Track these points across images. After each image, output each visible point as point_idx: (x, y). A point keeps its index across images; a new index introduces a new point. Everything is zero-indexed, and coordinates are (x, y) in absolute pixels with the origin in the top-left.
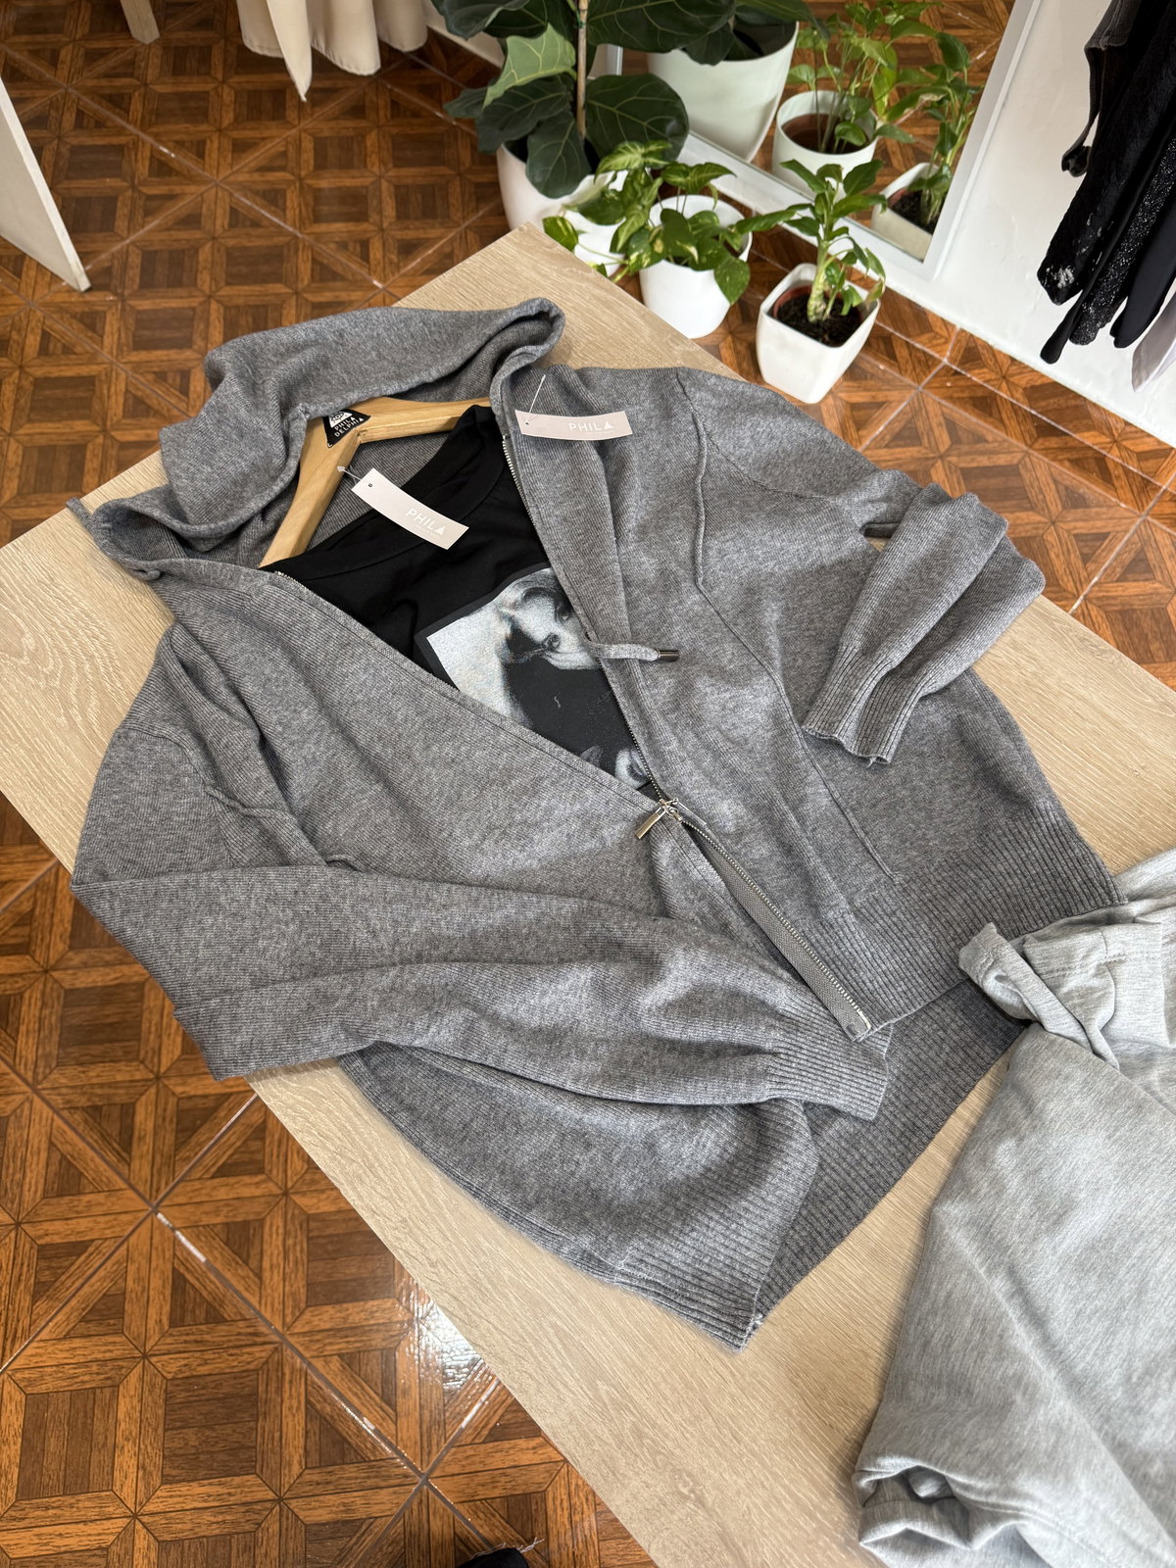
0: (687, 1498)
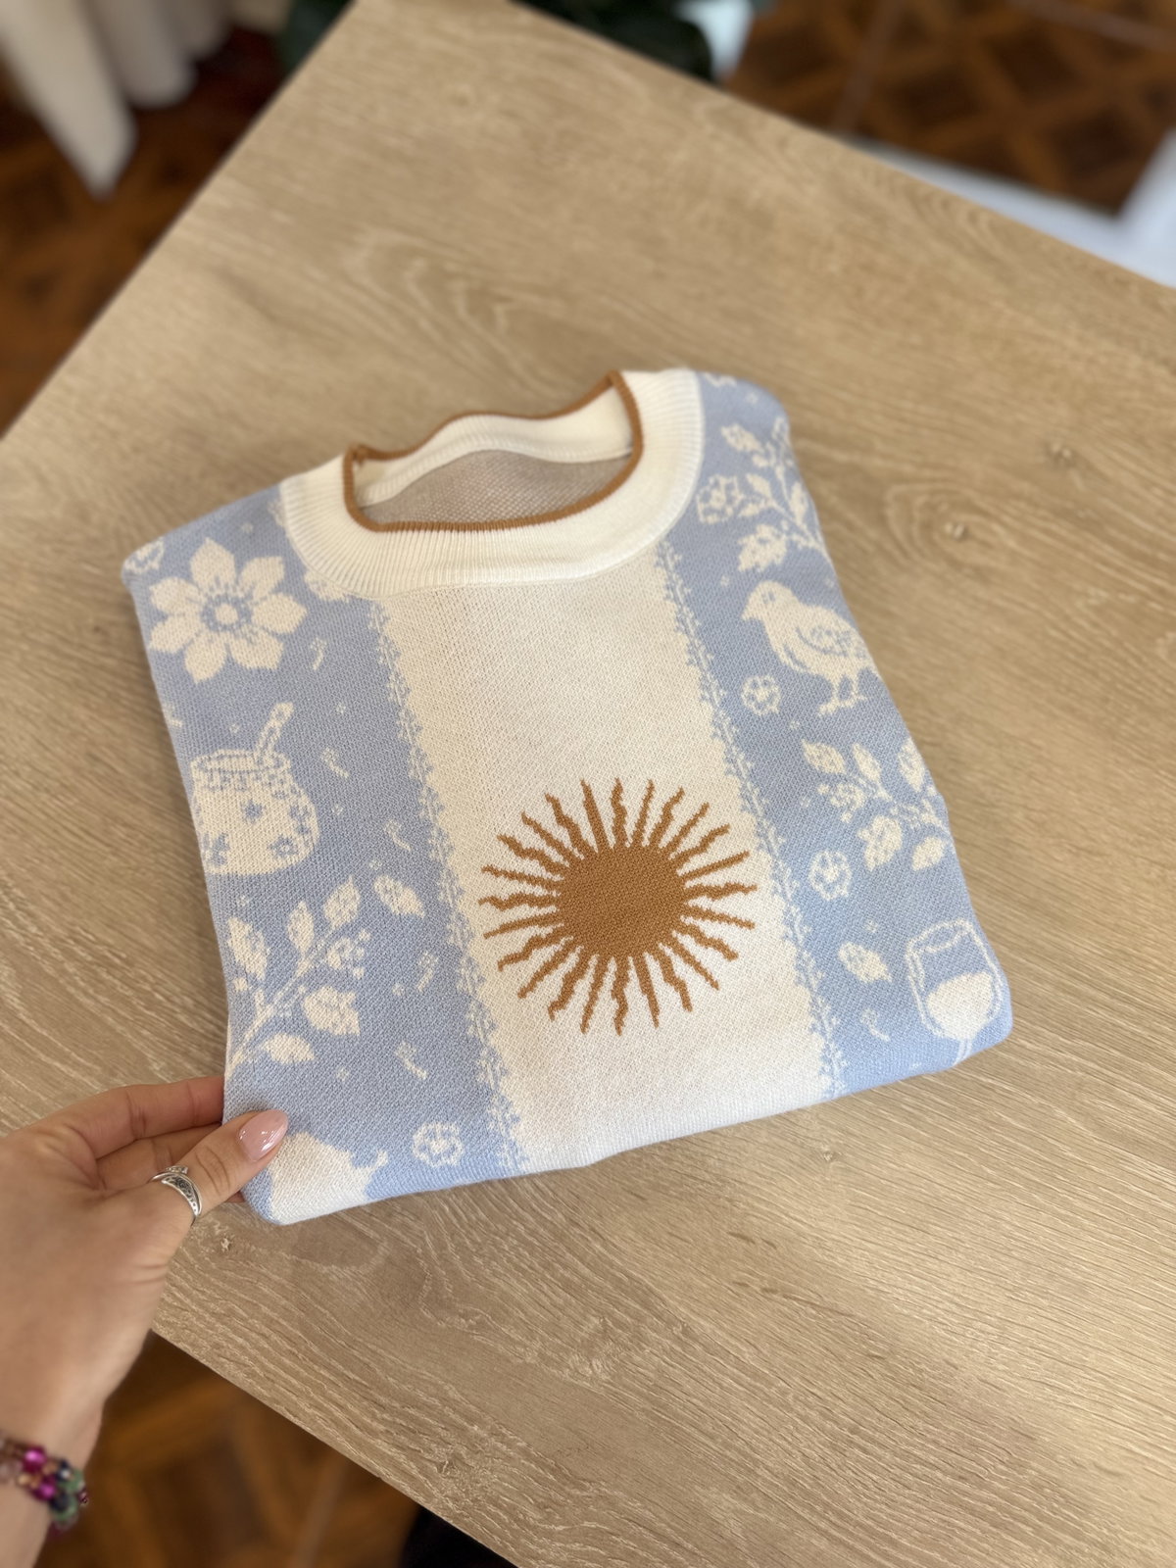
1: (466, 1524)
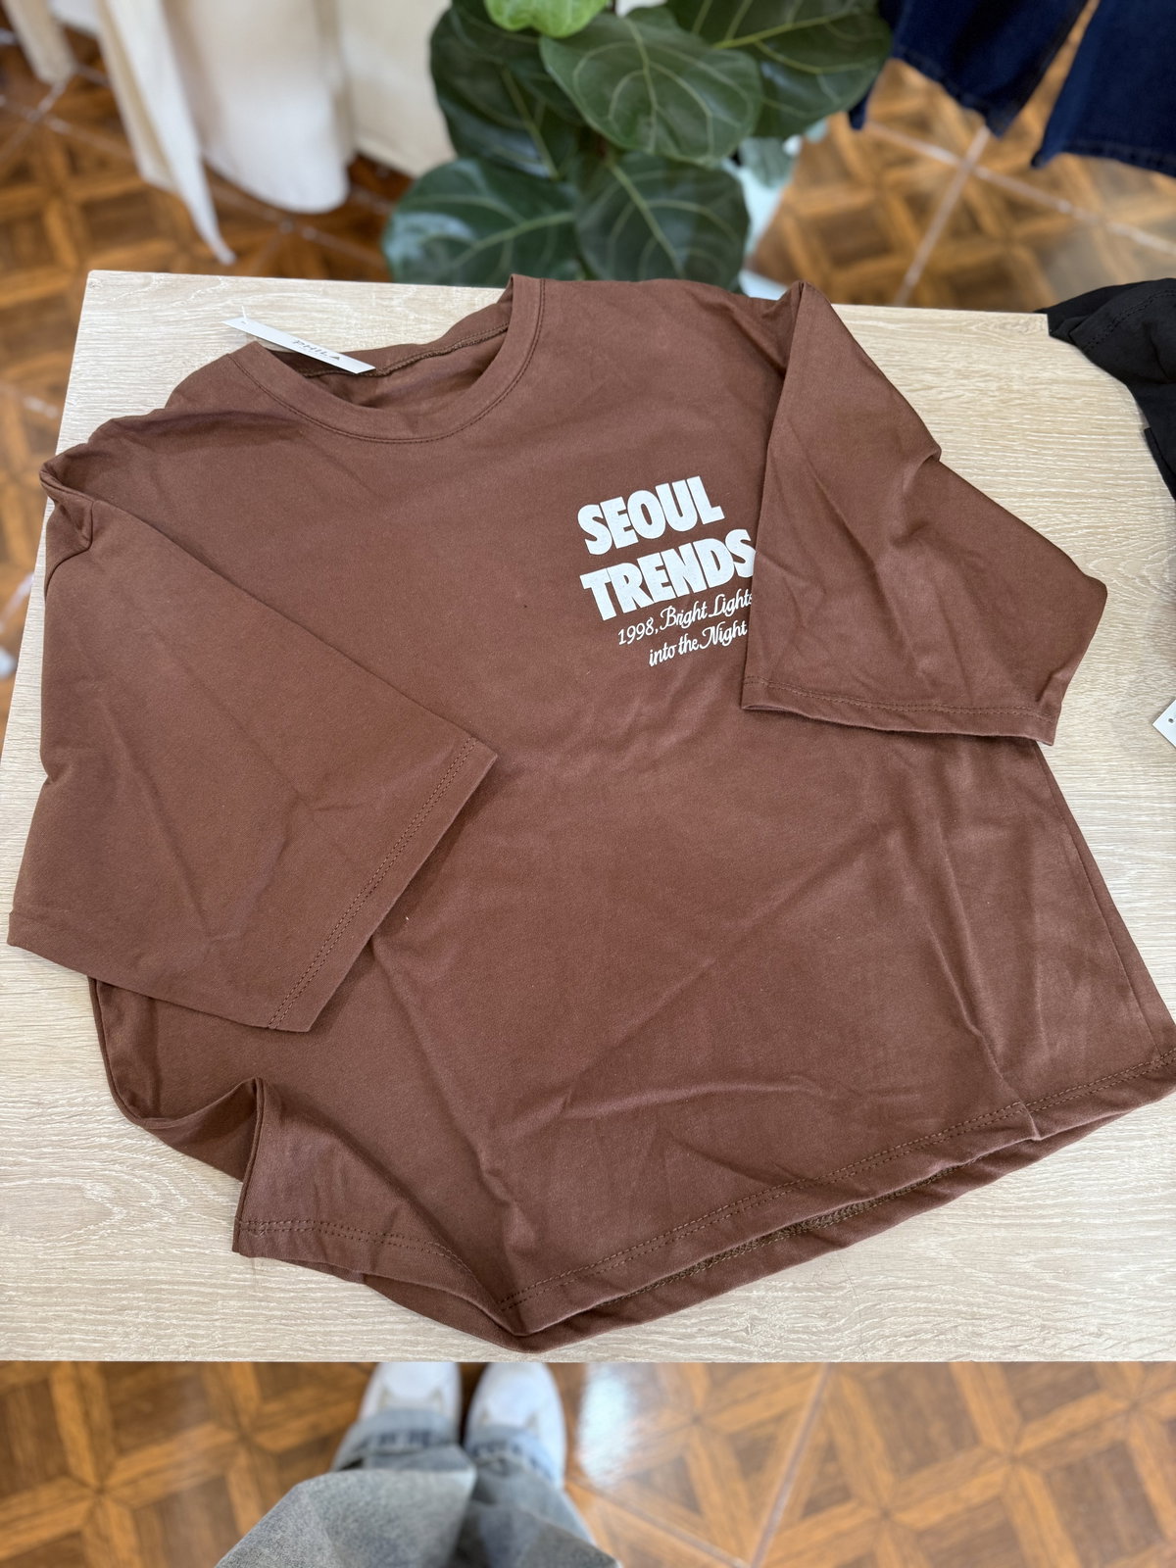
1: (783, 1356)
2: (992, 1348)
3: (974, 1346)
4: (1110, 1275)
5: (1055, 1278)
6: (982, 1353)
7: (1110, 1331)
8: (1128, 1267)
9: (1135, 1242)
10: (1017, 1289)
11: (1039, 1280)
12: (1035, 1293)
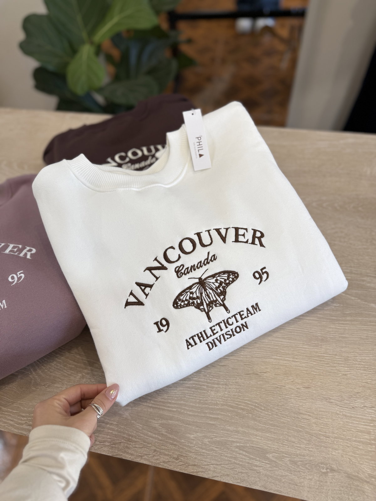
0: (327, 473)
2: (132, 455)
3: (125, 452)
4: (189, 435)
5: (166, 432)
6: (127, 456)
7: (182, 458)
8: (198, 434)
9: (203, 424)
10: (150, 433)
11: (159, 431)
12: (156, 436)
